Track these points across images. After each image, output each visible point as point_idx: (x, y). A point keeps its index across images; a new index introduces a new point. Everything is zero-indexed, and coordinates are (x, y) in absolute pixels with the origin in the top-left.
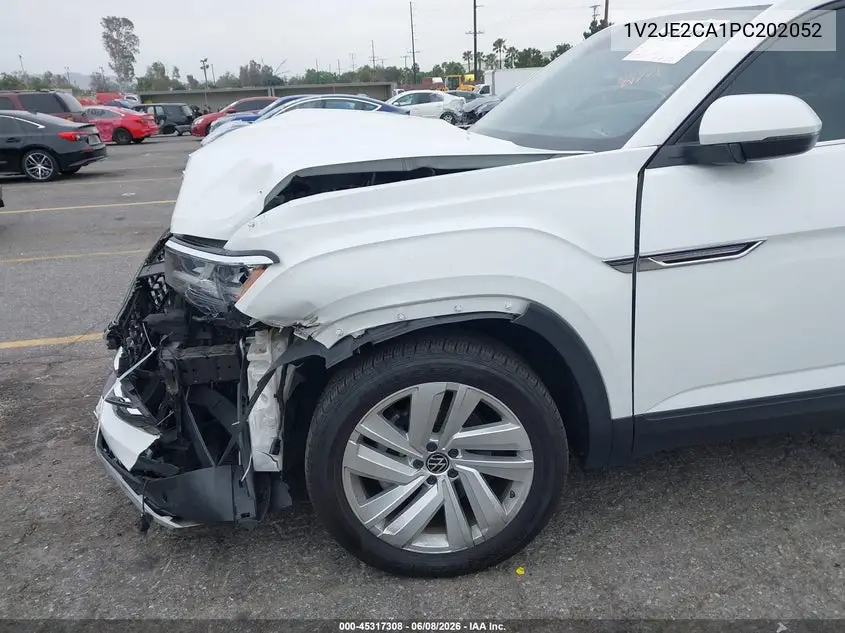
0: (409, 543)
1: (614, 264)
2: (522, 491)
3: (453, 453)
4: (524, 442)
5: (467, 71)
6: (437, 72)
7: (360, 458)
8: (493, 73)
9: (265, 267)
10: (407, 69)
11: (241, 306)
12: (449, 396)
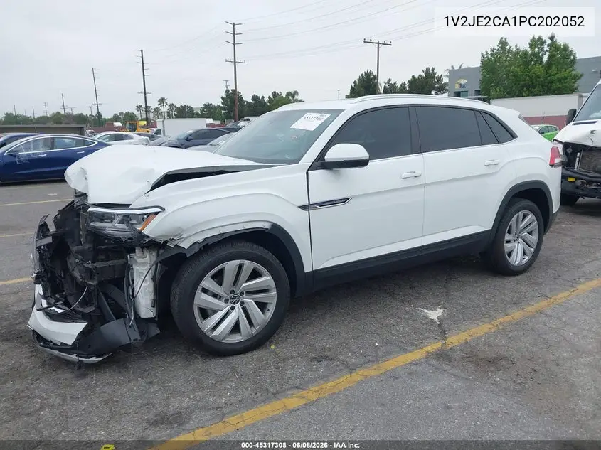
0: (224, 338)
1: (302, 207)
2: (272, 307)
3: (242, 294)
4: (273, 284)
5: (140, 119)
6: (116, 118)
7: (202, 299)
8: (163, 121)
9: (156, 214)
10: (91, 115)
11: (145, 232)
12: (240, 267)
